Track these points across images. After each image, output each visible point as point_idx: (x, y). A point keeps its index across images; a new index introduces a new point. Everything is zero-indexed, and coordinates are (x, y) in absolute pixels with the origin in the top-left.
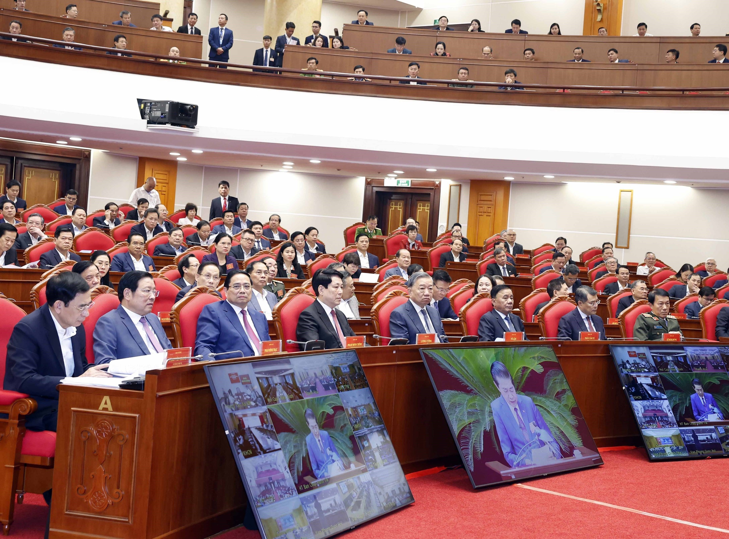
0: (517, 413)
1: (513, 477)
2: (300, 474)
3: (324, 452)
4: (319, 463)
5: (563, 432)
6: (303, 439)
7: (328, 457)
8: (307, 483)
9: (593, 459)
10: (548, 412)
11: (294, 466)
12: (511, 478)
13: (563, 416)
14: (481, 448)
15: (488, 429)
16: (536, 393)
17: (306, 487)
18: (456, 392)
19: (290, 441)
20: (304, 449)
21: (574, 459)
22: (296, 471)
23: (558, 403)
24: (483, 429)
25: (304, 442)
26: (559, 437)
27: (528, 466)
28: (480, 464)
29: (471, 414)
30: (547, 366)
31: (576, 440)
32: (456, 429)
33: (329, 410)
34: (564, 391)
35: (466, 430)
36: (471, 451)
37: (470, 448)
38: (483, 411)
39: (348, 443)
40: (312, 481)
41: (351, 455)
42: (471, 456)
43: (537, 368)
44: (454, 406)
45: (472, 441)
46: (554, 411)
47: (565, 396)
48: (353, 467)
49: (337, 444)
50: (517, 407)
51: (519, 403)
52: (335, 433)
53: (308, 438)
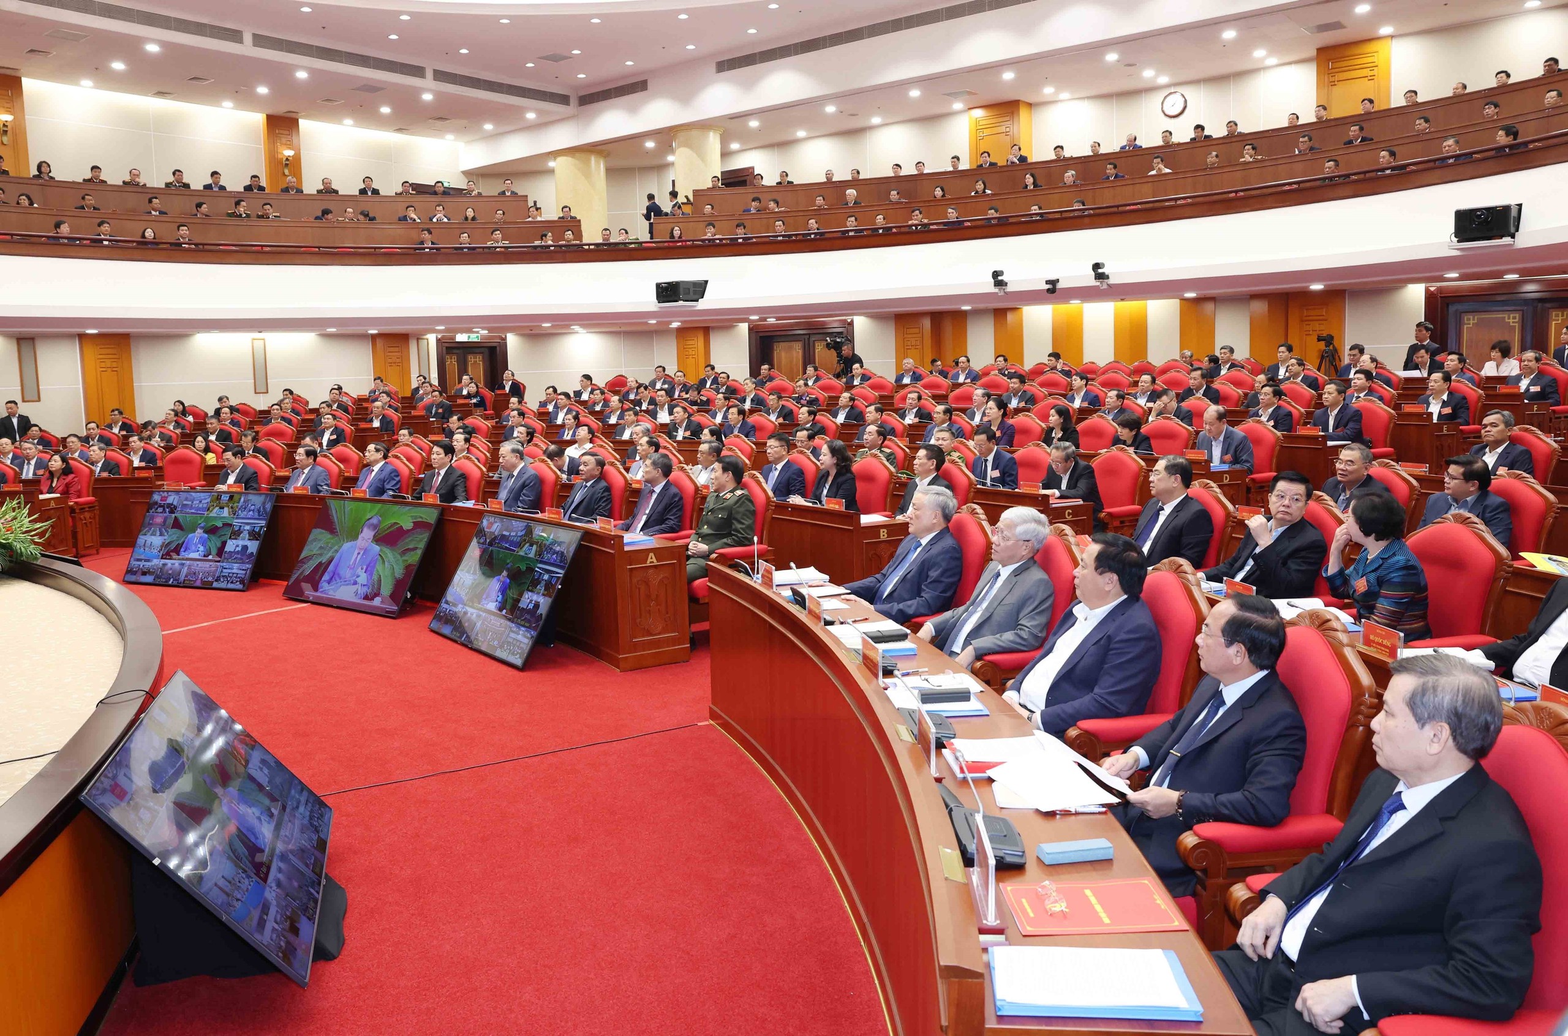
0: (358, 556)
4: (188, 548)
7: (197, 547)
9: (387, 610)
12: (309, 598)
13: (393, 569)
14: (307, 573)
17: (168, 557)
18: (325, 531)
22: (168, 549)
24: (321, 560)
28: (298, 582)
29: (321, 548)
30: (419, 525)
31: (387, 589)
32: (303, 555)
33: (219, 524)
34: (415, 549)
35: (308, 558)
36: (299, 572)
37: (301, 570)
38: (331, 548)
39: (219, 544)
40: (175, 556)
41: (214, 551)
42: (296, 576)
43: (407, 525)
44: (315, 540)
45: (306, 566)
46: (389, 562)
47: (412, 553)
48: (210, 557)
49: (209, 543)
50: (362, 553)
51: (366, 551)
52: (213, 537)
53: (190, 535)
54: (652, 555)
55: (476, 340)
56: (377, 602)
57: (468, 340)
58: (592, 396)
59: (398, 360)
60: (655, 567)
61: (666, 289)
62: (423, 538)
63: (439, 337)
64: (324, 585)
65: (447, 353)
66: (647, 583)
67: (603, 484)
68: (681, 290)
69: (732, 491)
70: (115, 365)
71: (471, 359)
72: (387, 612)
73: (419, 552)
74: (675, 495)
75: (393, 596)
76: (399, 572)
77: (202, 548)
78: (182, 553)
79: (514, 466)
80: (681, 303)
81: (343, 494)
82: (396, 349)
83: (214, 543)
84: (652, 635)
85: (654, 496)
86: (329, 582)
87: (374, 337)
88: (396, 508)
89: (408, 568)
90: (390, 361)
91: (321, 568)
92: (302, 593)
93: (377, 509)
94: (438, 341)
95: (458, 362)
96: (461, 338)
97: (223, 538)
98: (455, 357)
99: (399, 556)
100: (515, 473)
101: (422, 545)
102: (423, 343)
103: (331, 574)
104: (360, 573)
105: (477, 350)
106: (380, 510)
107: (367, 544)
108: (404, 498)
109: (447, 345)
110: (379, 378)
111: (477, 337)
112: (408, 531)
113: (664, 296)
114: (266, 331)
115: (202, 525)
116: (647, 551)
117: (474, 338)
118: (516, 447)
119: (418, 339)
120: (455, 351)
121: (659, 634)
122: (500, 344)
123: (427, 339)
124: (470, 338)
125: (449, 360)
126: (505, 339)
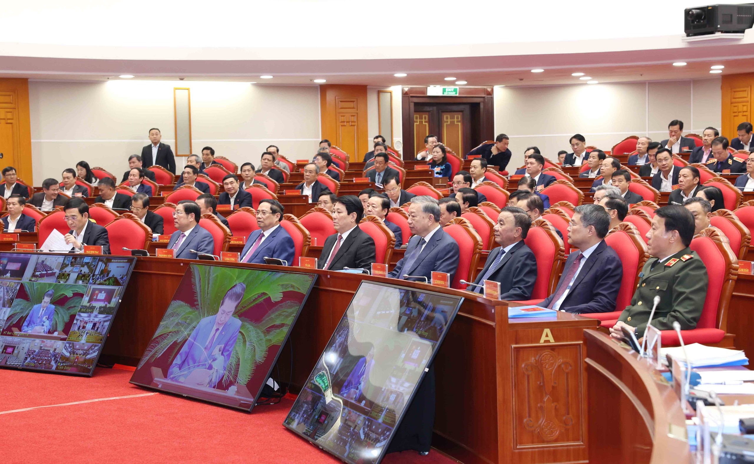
0: (215, 333)
1: (160, 386)
2: (12, 325)
3: (42, 317)
4: (31, 322)
5: (239, 365)
6: (32, 306)
7: (41, 321)
8: (12, 332)
9: (242, 402)
10: (245, 341)
11: (11, 319)
12: (158, 385)
13: (255, 350)
14: (159, 355)
15: (179, 341)
16: (251, 321)
17: (9, 333)
18: (184, 304)
19: (21, 305)
20: (27, 312)
21: (224, 394)
22: (10, 322)
23: (263, 336)
24: (175, 339)
25: (30, 308)
26: (231, 369)
27: (180, 382)
28: (148, 365)
29: (177, 324)
30: (289, 296)
31: (244, 377)
32: (158, 333)
33: (70, 294)
34: (282, 325)
35: (163, 337)
36: (151, 354)
37: (153, 351)
38: (189, 324)
39: (67, 319)
40: (16, 331)
41: (60, 327)
42: (147, 358)
43: (276, 296)
44: (172, 315)
45: (159, 347)
46: (251, 342)
47: (278, 331)
48: (56, 334)
49: (56, 317)
50: (221, 329)
51: (226, 326)
52: (61, 310)
53: (36, 306)
54: (547, 331)
55: (453, 94)
56: (232, 392)
57: (443, 94)
58: (585, 162)
59: (353, 119)
60: (552, 348)
61: (698, 17)
62: (292, 313)
63: (406, 89)
64: (174, 370)
65: (416, 111)
66: (539, 368)
67: (526, 250)
68: (720, 18)
69: (678, 256)
70: (9, 116)
71: (447, 119)
72: (241, 405)
73: (285, 331)
74: (609, 261)
75: (251, 386)
76: (260, 355)
77: (47, 323)
78: (25, 328)
79: (427, 230)
80: (718, 35)
81: (211, 258)
82: (351, 105)
83: (62, 316)
84: (543, 442)
85: (583, 262)
86: (180, 367)
87: (324, 89)
88: (265, 275)
89: (272, 349)
90: (342, 119)
91: (175, 348)
92: (151, 379)
93: (245, 276)
94: (405, 95)
95: (429, 122)
96: (434, 91)
97: (72, 312)
98: (425, 117)
99: (262, 335)
100: (427, 239)
101: (290, 321)
102: (385, 97)
103: (184, 358)
104: (217, 356)
105: (455, 108)
106: (248, 277)
107: (227, 319)
108: (279, 263)
109: (416, 100)
110: (326, 141)
111: (455, 90)
112: (277, 303)
113: (694, 27)
114: (191, 78)
115: (50, 292)
116: (542, 326)
117: (451, 91)
118: (430, 204)
119: (379, 92)
120: (428, 108)
121: (556, 441)
122: (485, 100)
123: (391, 93)
124: (445, 91)
125: (418, 120)
126: (491, 93)
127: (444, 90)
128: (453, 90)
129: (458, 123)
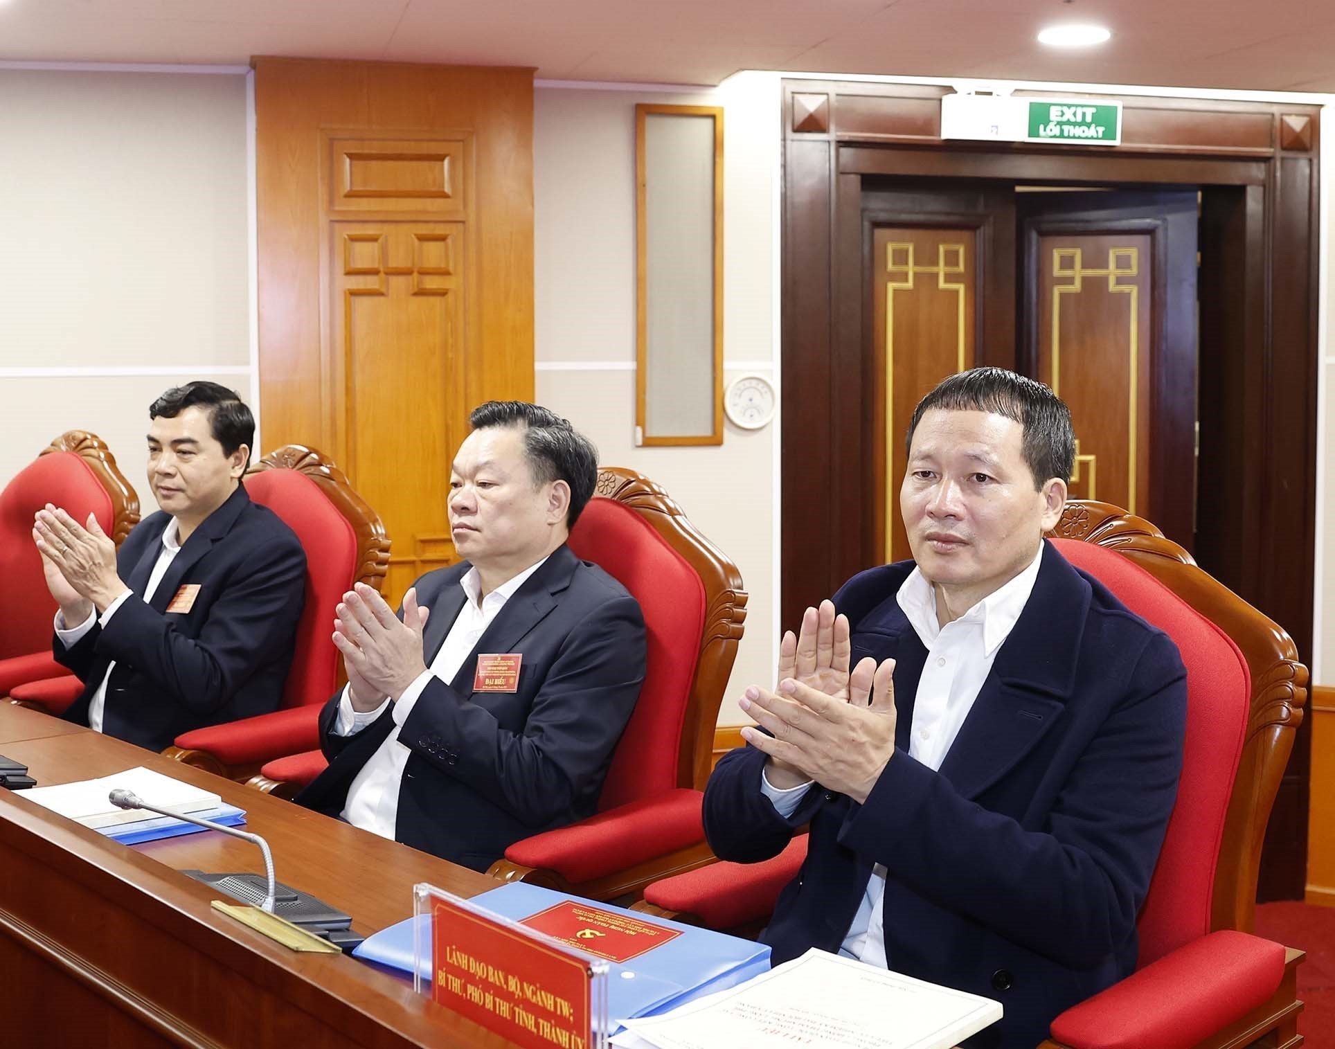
57: (1033, 131)
63: (805, 101)
71: (1065, 265)
96: (982, 112)
105: (1105, 211)
111: (1103, 117)
117: (1076, 119)
119: (644, 112)
122: (1271, 174)
123: (713, 117)
124: (1047, 122)
125: (911, 269)
126: (1307, 140)
127: (1038, 116)
128: (1089, 112)
129: (1125, 288)
